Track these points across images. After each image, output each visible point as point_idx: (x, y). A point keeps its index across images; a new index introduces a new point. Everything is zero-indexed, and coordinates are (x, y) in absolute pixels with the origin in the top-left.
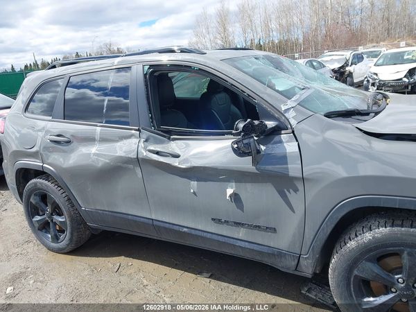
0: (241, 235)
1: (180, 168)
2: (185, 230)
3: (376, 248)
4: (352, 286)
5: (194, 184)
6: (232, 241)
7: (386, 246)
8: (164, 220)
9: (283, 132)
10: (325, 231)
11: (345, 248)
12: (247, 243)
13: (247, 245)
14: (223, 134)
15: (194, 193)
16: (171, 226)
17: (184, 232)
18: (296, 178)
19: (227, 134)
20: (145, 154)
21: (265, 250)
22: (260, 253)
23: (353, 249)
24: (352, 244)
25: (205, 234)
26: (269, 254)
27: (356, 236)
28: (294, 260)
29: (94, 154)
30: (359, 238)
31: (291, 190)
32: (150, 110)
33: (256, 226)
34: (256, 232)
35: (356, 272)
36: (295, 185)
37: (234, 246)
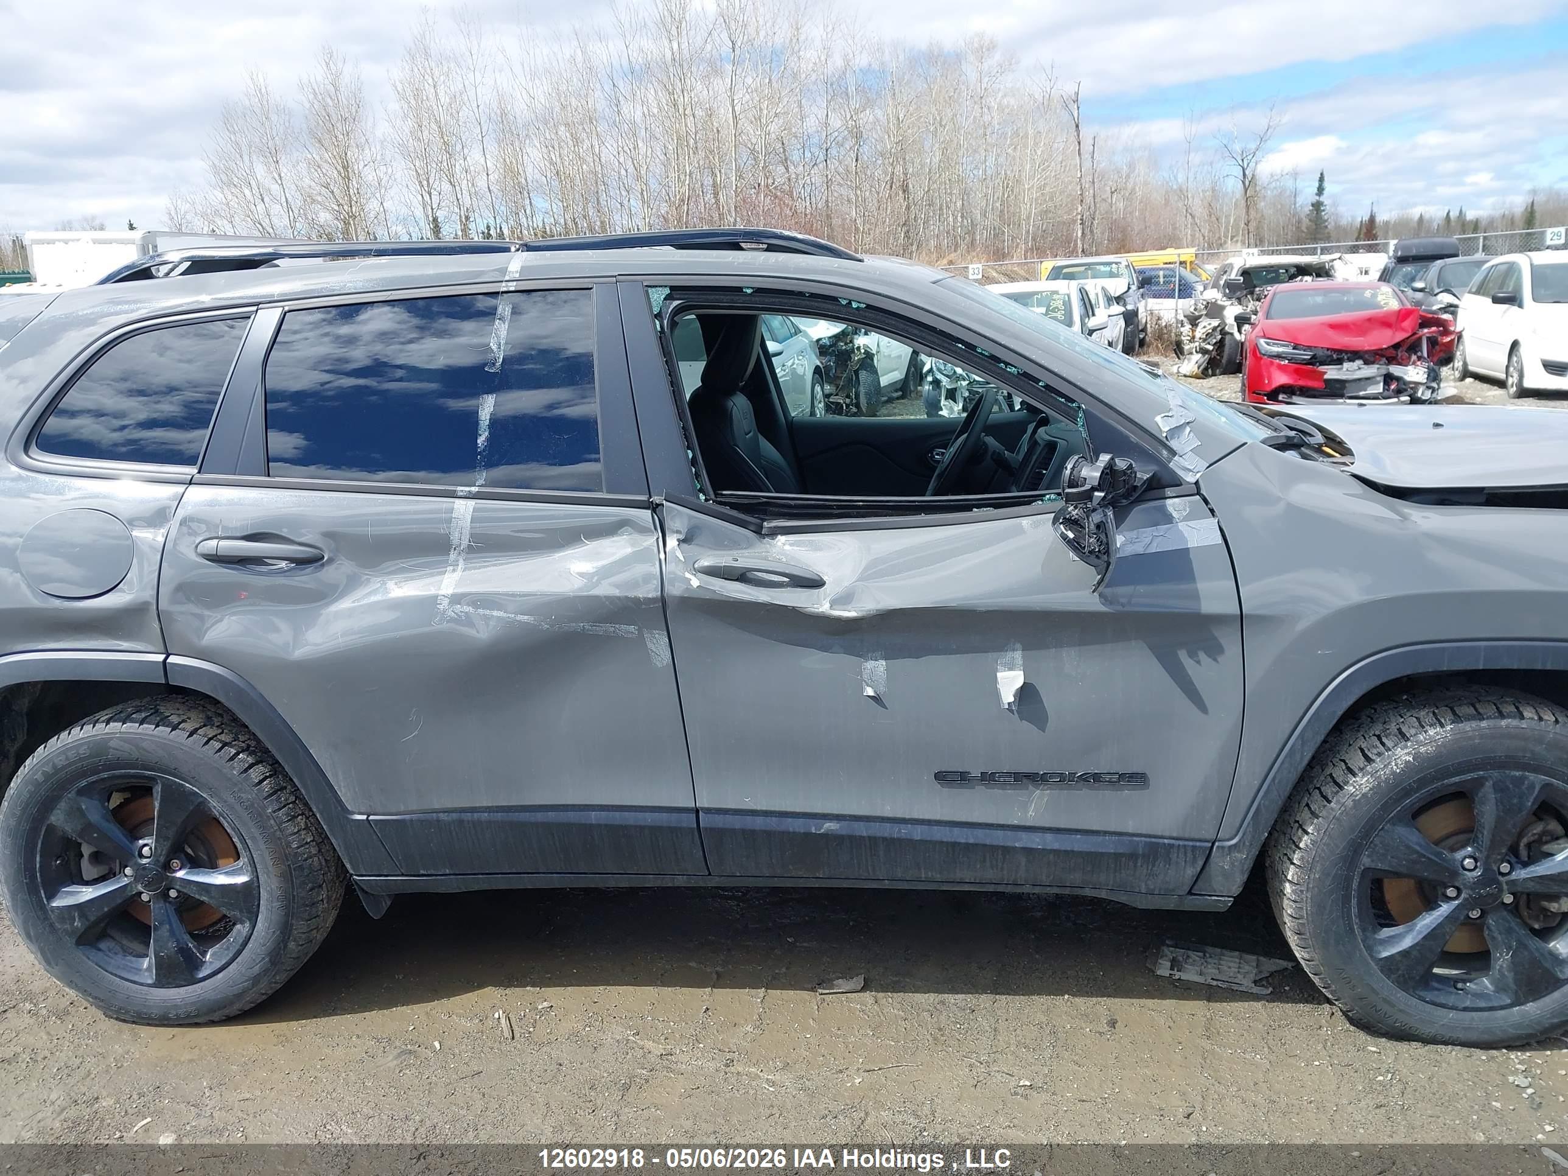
0: (1031, 813)
1: (839, 620)
2: (829, 826)
3: (1422, 782)
4: (1354, 902)
5: (877, 668)
6: (998, 838)
7: (1446, 773)
8: (748, 803)
9: (1169, 492)
10: (1298, 757)
11: (1343, 797)
12: (1049, 837)
13: (1052, 842)
14: (967, 507)
15: (876, 699)
16: (772, 824)
17: (825, 836)
18: (1219, 619)
19: (978, 507)
20: (695, 583)
21: (1109, 846)
22: (1093, 859)
23: (1364, 795)
24: (1360, 785)
25: (904, 831)
26: (1117, 856)
27: (1369, 760)
28: (1195, 859)
29: (456, 599)
30: (1378, 764)
31: (1202, 656)
32: (687, 437)
33: (1084, 778)
34: (1084, 795)
35: (1366, 861)
36: (1215, 639)
37: (1006, 850)
